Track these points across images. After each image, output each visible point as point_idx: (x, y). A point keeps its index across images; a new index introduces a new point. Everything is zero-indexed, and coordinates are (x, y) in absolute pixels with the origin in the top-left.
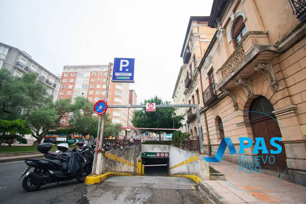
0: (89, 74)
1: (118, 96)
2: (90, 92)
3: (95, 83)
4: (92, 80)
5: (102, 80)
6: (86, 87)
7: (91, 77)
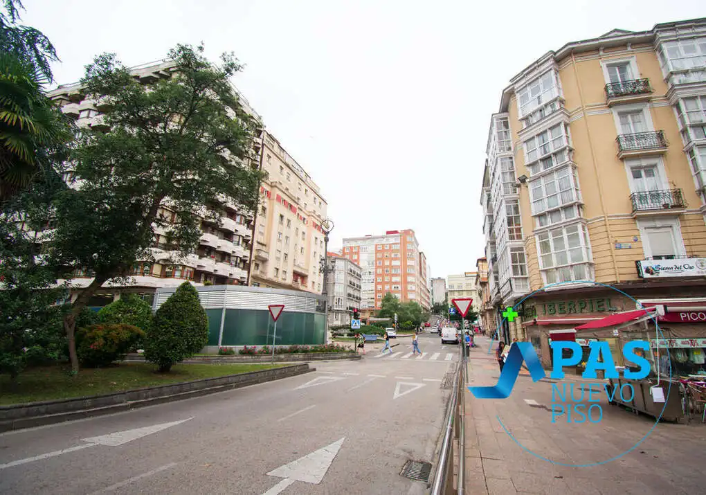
0: (373, 248)
1: (410, 274)
2: (378, 270)
3: (382, 259)
4: (379, 256)
5: (390, 255)
6: (372, 263)
7: (377, 251)
